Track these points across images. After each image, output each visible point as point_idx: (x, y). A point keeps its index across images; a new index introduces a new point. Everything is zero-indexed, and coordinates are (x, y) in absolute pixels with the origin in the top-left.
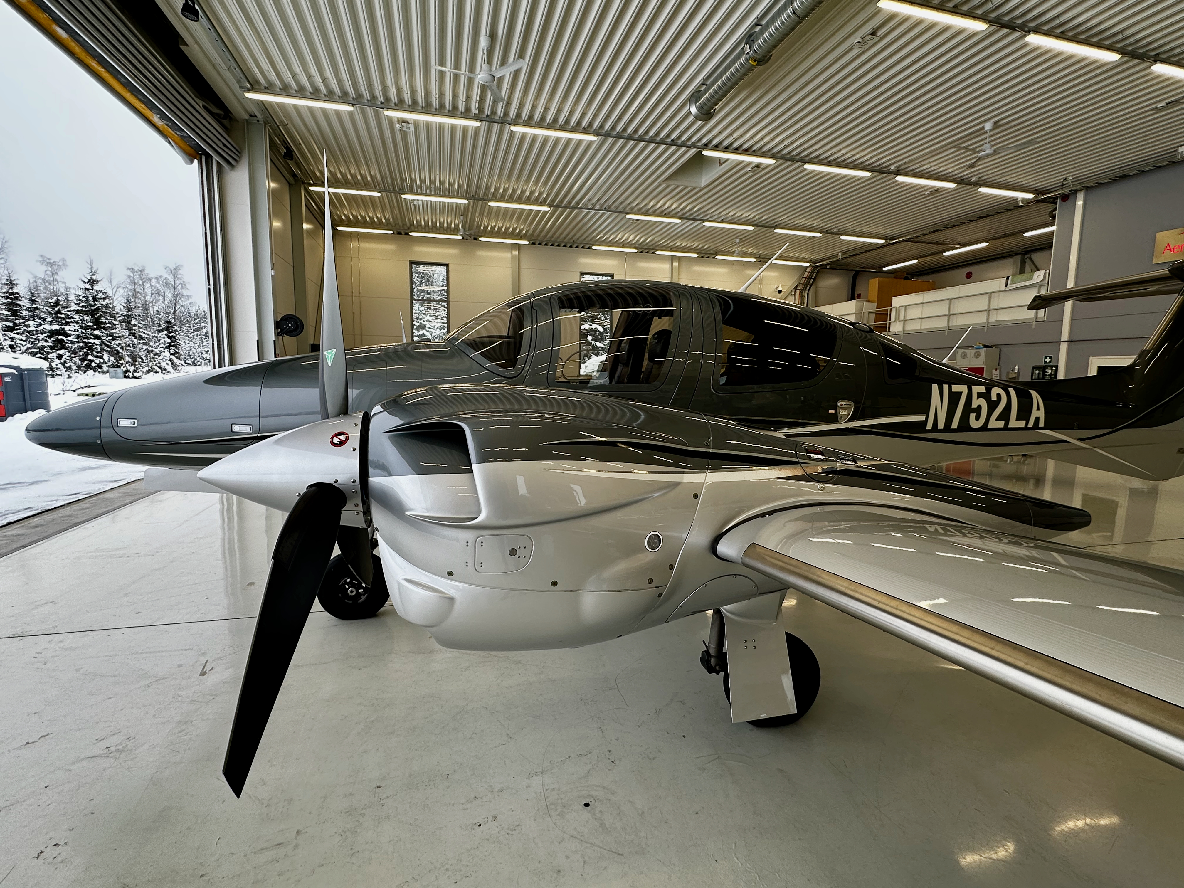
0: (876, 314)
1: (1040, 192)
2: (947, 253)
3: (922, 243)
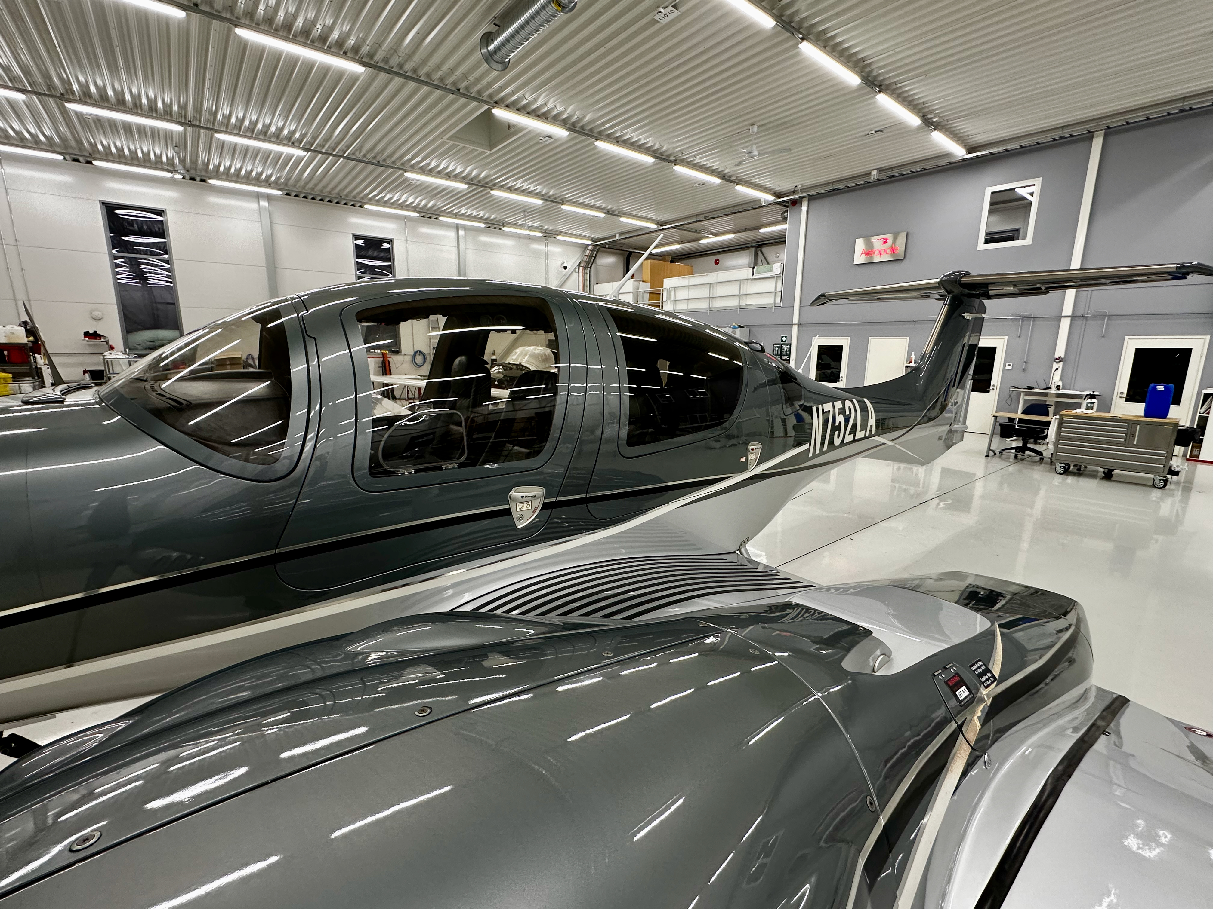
0: (650, 293)
1: (778, 195)
2: (702, 242)
3: (685, 230)
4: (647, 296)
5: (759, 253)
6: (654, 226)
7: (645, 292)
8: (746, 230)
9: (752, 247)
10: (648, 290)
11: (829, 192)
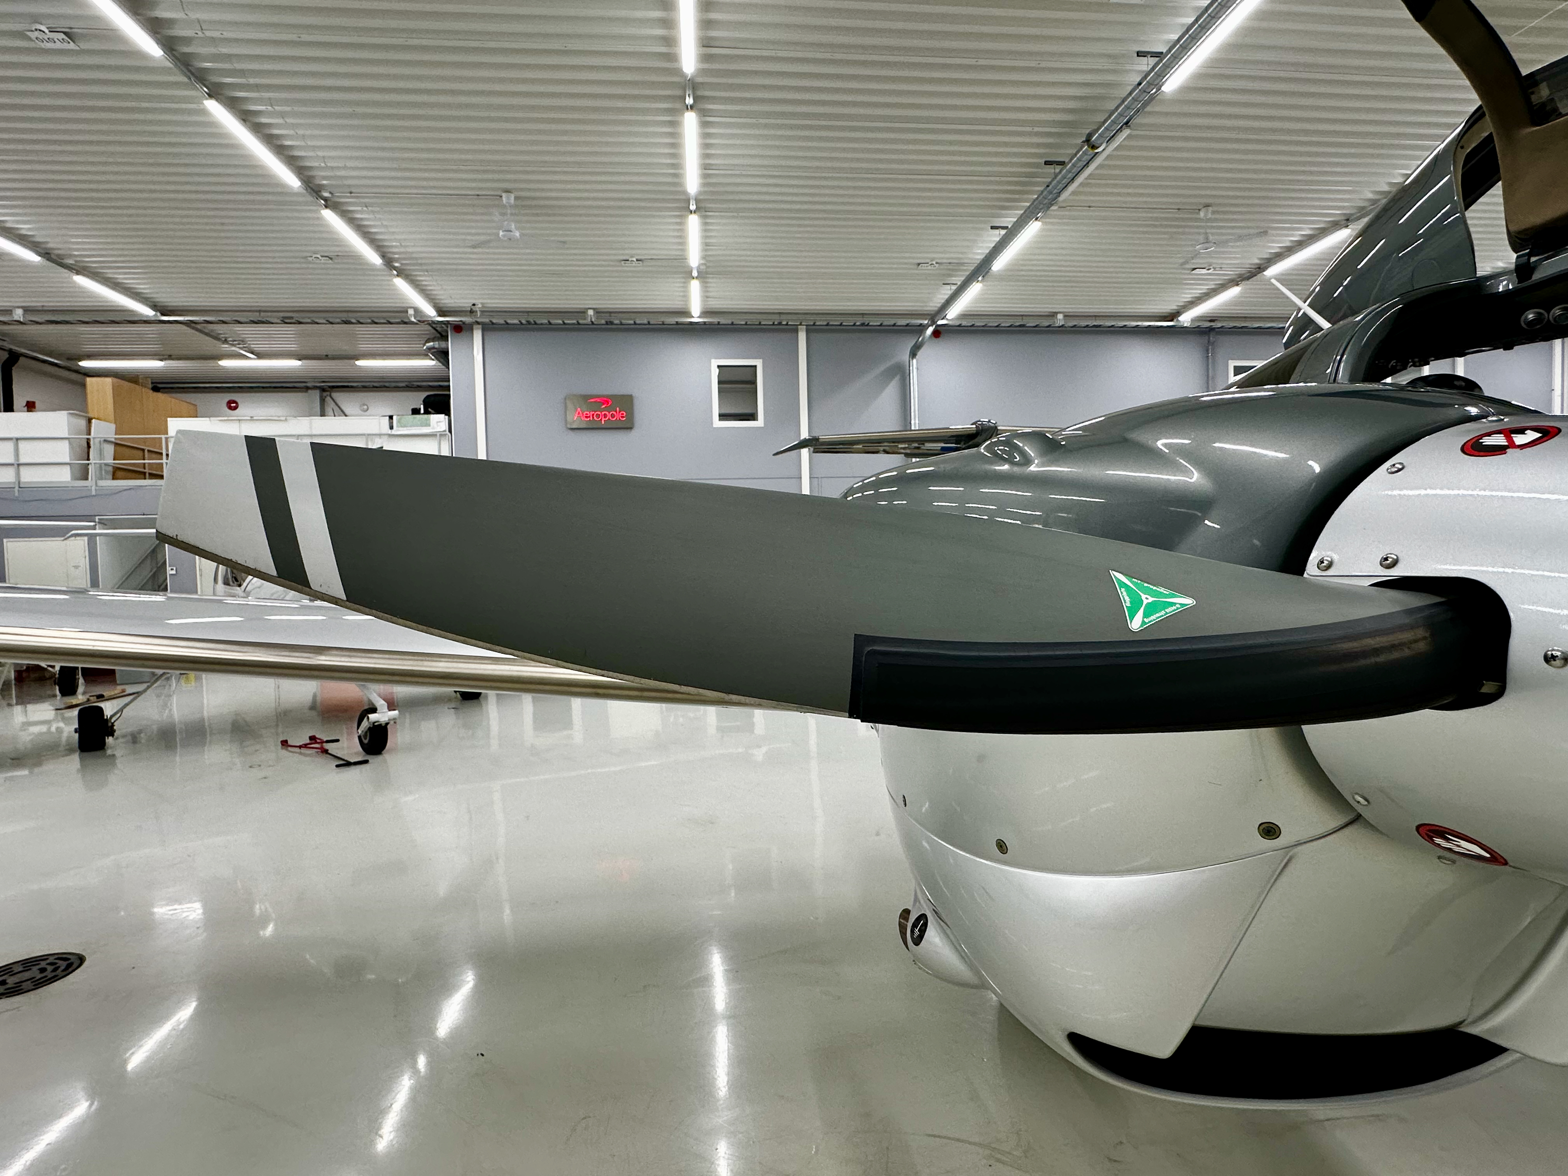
0: (116, 444)
1: (441, 312)
2: (225, 363)
3: (207, 334)
4: (110, 450)
5: (328, 398)
6: (148, 312)
7: (105, 441)
8: (327, 357)
9: (315, 388)
10: (112, 436)
11: (522, 323)
